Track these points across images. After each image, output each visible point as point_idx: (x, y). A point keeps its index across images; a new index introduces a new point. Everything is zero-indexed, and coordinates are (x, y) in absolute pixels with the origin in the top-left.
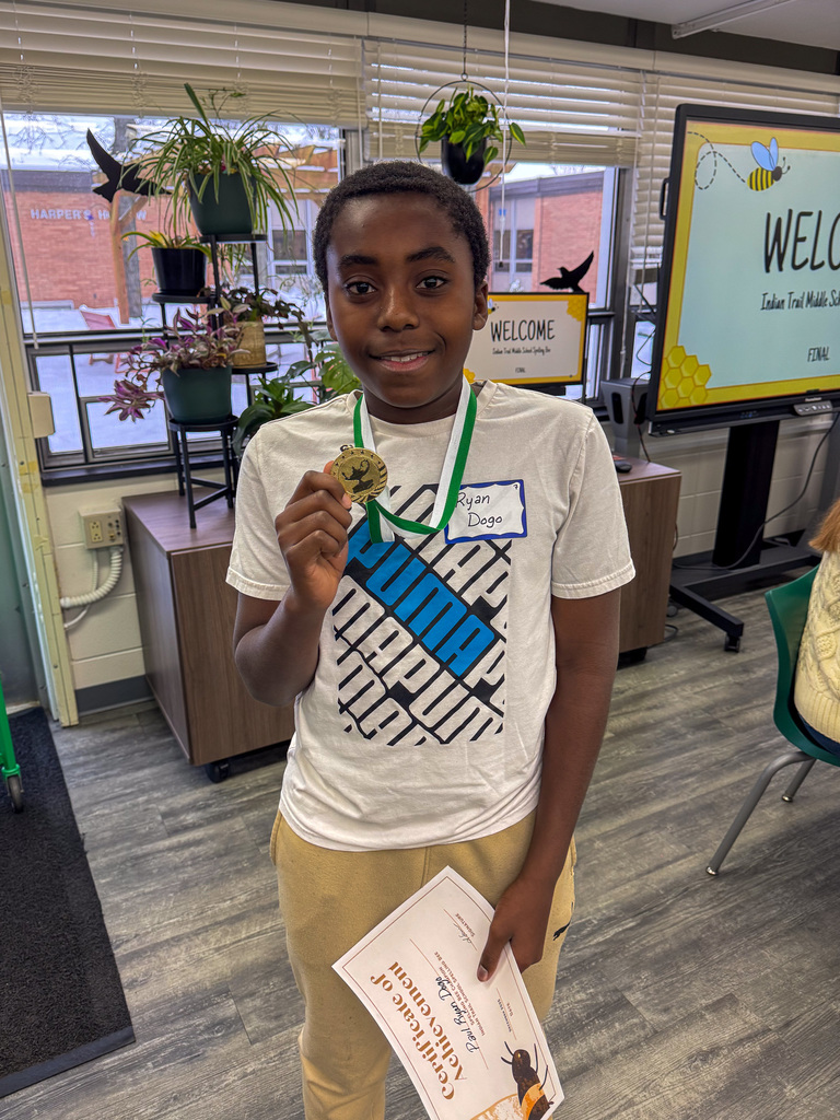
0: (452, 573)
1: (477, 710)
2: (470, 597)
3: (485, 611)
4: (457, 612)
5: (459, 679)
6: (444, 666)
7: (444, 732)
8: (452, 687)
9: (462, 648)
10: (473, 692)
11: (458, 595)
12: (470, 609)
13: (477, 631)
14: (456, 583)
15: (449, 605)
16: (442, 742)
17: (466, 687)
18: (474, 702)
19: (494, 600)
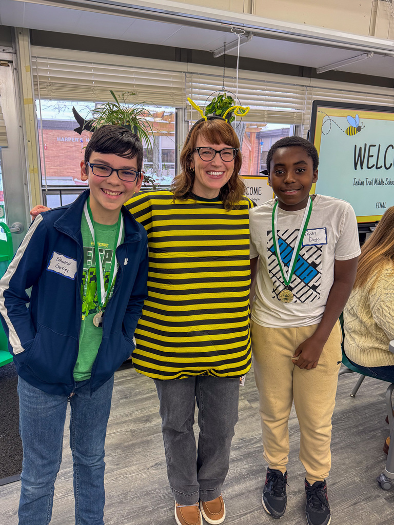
0: (304, 254)
1: (312, 293)
2: (310, 261)
3: (314, 265)
4: (306, 265)
5: (307, 284)
6: (302, 281)
7: (303, 299)
8: (305, 286)
9: (308, 275)
10: (311, 288)
11: (306, 261)
12: (310, 265)
13: (312, 271)
14: (306, 257)
15: (303, 263)
16: (302, 302)
17: (309, 287)
18: (311, 291)
19: (317, 262)
